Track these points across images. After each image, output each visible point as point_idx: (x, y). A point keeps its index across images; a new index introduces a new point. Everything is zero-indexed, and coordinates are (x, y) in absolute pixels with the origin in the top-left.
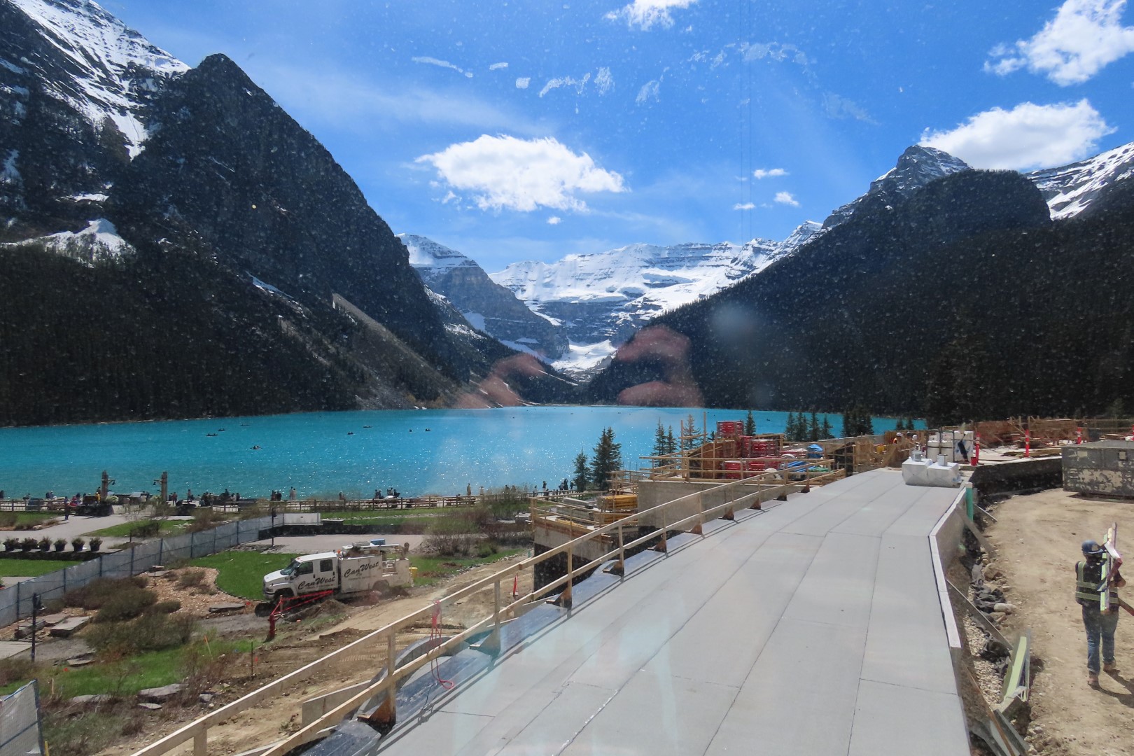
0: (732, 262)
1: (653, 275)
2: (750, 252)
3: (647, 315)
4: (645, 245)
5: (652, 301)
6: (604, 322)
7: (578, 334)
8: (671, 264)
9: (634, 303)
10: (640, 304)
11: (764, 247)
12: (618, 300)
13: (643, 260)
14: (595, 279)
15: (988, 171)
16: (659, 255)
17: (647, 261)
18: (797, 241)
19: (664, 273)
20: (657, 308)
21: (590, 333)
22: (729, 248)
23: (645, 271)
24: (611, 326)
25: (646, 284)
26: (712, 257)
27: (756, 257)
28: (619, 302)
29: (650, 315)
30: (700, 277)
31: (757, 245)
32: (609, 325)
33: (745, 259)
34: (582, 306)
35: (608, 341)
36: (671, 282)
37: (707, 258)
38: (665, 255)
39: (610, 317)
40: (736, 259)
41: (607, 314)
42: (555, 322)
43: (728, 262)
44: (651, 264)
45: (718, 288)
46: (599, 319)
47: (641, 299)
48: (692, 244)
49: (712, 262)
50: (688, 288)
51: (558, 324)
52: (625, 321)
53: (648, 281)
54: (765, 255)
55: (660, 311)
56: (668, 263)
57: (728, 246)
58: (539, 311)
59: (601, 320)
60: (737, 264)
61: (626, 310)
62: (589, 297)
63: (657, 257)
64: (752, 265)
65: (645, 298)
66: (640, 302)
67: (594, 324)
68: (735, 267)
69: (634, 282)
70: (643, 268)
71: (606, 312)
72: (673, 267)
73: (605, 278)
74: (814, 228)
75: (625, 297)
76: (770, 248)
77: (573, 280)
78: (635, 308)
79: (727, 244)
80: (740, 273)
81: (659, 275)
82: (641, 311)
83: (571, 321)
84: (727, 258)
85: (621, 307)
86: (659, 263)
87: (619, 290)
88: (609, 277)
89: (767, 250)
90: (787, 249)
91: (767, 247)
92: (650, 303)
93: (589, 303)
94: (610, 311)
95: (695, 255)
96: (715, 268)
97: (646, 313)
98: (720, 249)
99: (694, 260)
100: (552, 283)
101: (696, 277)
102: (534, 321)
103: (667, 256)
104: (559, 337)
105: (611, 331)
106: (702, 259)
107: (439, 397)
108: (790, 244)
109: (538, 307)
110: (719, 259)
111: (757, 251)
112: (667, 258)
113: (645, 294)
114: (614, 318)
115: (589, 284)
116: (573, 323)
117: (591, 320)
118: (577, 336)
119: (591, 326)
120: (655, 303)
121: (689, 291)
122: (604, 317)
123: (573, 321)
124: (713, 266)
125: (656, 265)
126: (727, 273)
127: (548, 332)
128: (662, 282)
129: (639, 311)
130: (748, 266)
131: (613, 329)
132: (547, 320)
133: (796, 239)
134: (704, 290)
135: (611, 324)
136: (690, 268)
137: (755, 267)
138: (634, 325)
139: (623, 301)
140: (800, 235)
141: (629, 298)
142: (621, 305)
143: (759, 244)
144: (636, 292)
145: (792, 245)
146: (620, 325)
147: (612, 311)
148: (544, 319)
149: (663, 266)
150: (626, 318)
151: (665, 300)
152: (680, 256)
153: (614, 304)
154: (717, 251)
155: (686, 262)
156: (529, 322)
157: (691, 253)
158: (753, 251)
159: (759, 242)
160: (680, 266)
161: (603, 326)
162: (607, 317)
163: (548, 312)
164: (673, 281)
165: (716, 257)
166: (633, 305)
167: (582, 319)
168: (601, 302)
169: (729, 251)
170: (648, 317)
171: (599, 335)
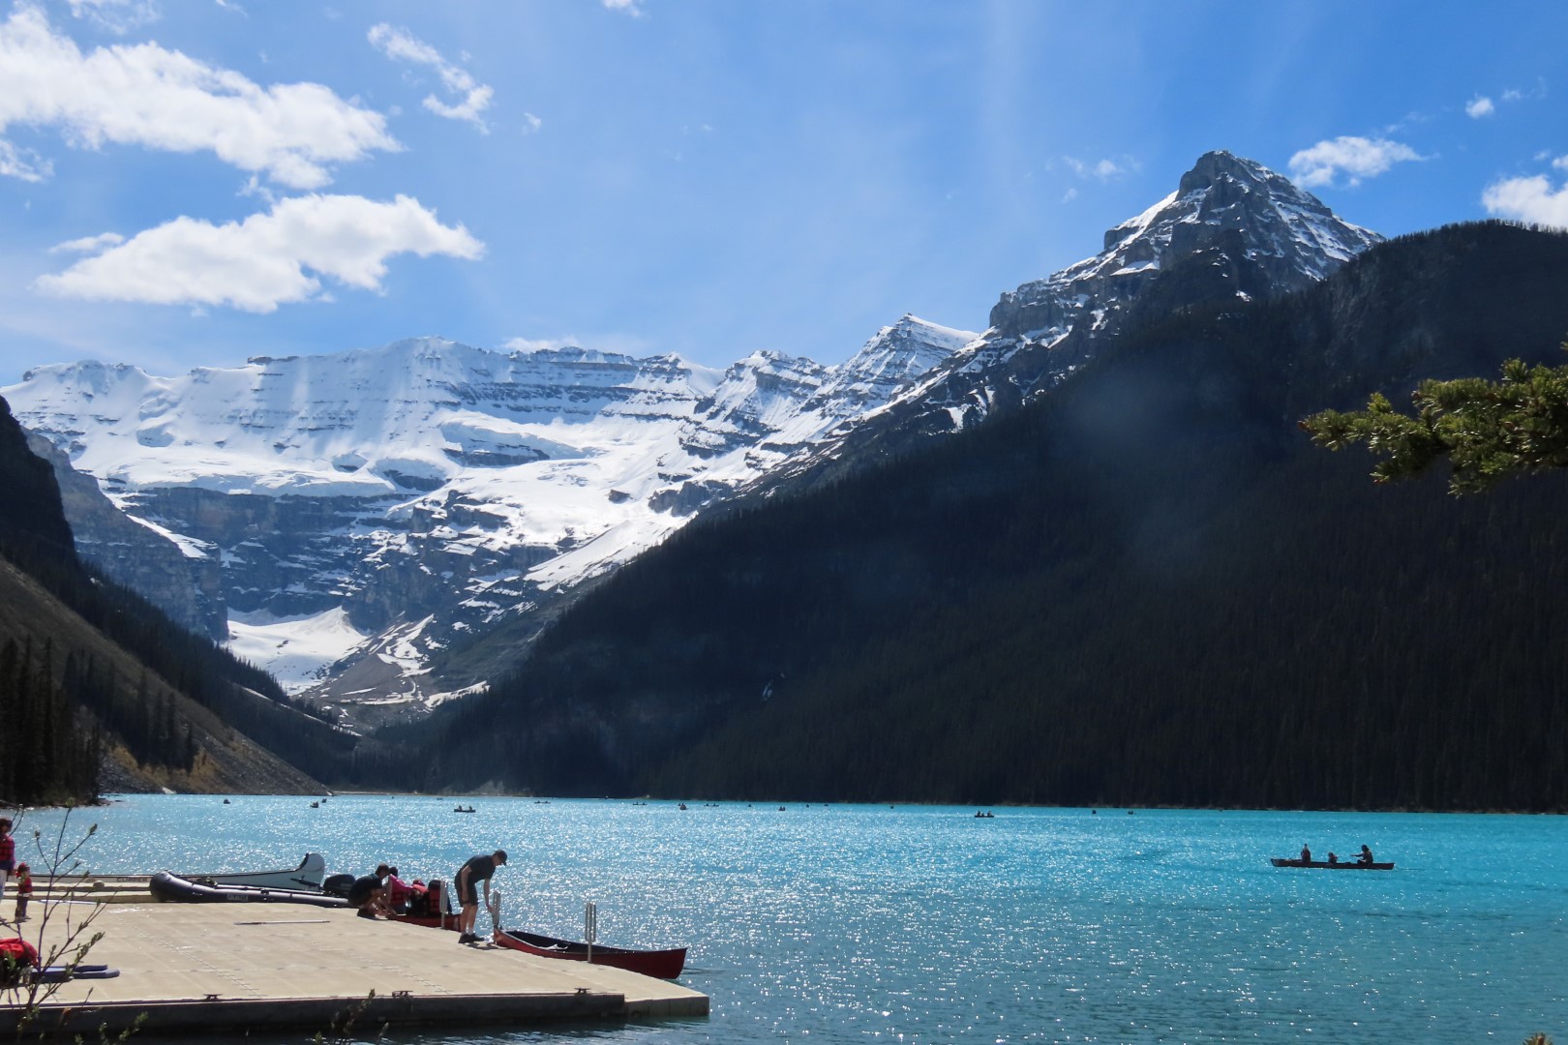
0: (699, 409)
1: (472, 428)
2: (748, 386)
3: (466, 541)
4: (447, 343)
5: (474, 502)
6: (327, 555)
7: (245, 586)
8: (521, 402)
9: (420, 506)
10: (438, 509)
11: (786, 374)
12: (368, 494)
13: (442, 385)
14: (300, 430)
15: (1535, 227)
16: (487, 374)
17: (453, 390)
18: (883, 368)
19: (502, 427)
20: (494, 522)
21: (284, 586)
22: (683, 372)
23: (448, 417)
24: (349, 569)
25: (451, 453)
26: (637, 392)
27: (766, 401)
28: (374, 499)
29: (476, 542)
30: (604, 444)
31: (768, 369)
32: (341, 564)
33: (737, 403)
34: (256, 504)
35: (339, 612)
36: (524, 453)
37: (623, 395)
38: (505, 376)
39: (346, 541)
40: (710, 402)
41: (338, 532)
42: (192, 547)
43: (688, 409)
44: (467, 397)
45: (661, 476)
46: (311, 544)
47: (440, 495)
48: (581, 353)
49: (637, 405)
50: (577, 471)
51: (197, 554)
52: (391, 556)
53: (458, 447)
54: (790, 398)
55: (502, 532)
56: (511, 399)
57: (680, 366)
58: (131, 510)
59: (316, 550)
60: (713, 416)
61: (393, 525)
62: (284, 480)
63: (482, 379)
64: (756, 422)
65: (453, 494)
66: (438, 503)
67: (295, 561)
68: (708, 424)
69: (415, 444)
70: (442, 408)
71: (334, 527)
72: (527, 410)
73: (331, 428)
74: (926, 335)
75: (390, 485)
76: (804, 379)
77: (235, 427)
78: (423, 519)
79: (677, 361)
80: (722, 440)
81: (489, 431)
82: (447, 529)
83: (227, 545)
84: (678, 397)
85: (378, 515)
86: (487, 396)
87: (371, 463)
88: (342, 426)
89: (796, 384)
90: (857, 386)
91: (795, 377)
92: (472, 508)
93: (284, 497)
94: (346, 522)
95: (590, 382)
96: (644, 422)
97: (461, 536)
98: (659, 371)
99: (585, 397)
100: (169, 430)
101: (594, 445)
102: (128, 541)
103: (510, 380)
104: (198, 592)
105: (350, 583)
106: (609, 396)
107: (196, 758)
108: (867, 372)
109: (125, 499)
110: (660, 400)
111: (769, 385)
112: (510, 384)
113: (449, 480)
114: (356, 546)
115: (281, 441)
116: (236, 555)
117: (288, 546)
118: (243, 592)
119: (286, 564)
120: (485, 508)
121: (579, 480)
122: (327, 539)
123: (234, 549)
124: (638, 417)
125: (480, 403)
126: (685, 437)
127: (171, 575)
128: (496, 451)
129: (438, 527)
130: (746, 422)
131: (355, 577)
132: (165, 539)
133: (882, 360)
134: (624, 481)
135: (349, 562)
136: (576, 417)
137: (765, 426)
138: (424, 568)
139: (385, 498)
140: (891, 350)
141: (404, 491)
142: (380, 510)
143: (775, 366)
144: (425, 475)
145: (872, 375)
146: (379, 567)
147: (353, 523)
148: (157, 535)
149: (498, 406)
150: (395, 548)
151: (517, 502)
152: (548, 383)
153: (357, 505)
154: (649, 376)
155: (565, 401)
156: (111, 544)
157: (577, 376)
158: (759, 383)
159: (773, 362)
160: (548, 410)
161: (324, 567)
162: (336, 542)
163: (157, 518)
164: (528, 448)
165: (645, 391)
166: (417, 512)
167: (260, 541)
168: (319, 495)
169: (684, 380)
170: (469, 545)
171: (311, 592)
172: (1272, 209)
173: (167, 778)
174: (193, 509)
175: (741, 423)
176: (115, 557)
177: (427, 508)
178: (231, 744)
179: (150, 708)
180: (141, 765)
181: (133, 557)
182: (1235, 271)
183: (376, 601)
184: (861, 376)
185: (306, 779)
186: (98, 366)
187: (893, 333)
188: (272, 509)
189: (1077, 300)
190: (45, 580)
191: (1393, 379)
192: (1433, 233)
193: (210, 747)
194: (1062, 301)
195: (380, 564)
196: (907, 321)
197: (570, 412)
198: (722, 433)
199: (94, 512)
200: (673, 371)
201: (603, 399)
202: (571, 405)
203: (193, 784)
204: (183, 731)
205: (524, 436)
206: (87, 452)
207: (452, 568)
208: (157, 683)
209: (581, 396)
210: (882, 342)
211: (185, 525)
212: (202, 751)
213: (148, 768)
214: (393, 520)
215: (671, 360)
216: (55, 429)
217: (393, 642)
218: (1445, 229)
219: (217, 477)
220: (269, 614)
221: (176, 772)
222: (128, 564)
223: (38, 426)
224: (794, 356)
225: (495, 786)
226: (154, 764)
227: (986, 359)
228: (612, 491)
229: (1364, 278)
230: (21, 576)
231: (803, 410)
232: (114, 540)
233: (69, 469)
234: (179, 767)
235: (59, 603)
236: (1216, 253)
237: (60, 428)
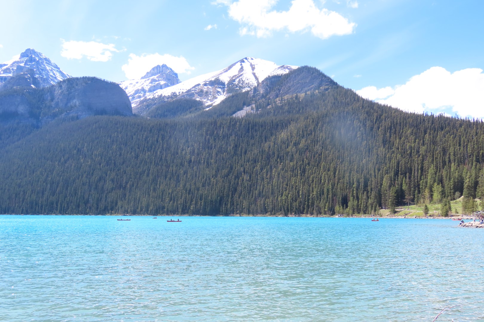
172: (44, 65)
182: (31, 79)
192: (81, 78)
218: (83, 77)
229: (64, 86)
236: (27, 74)
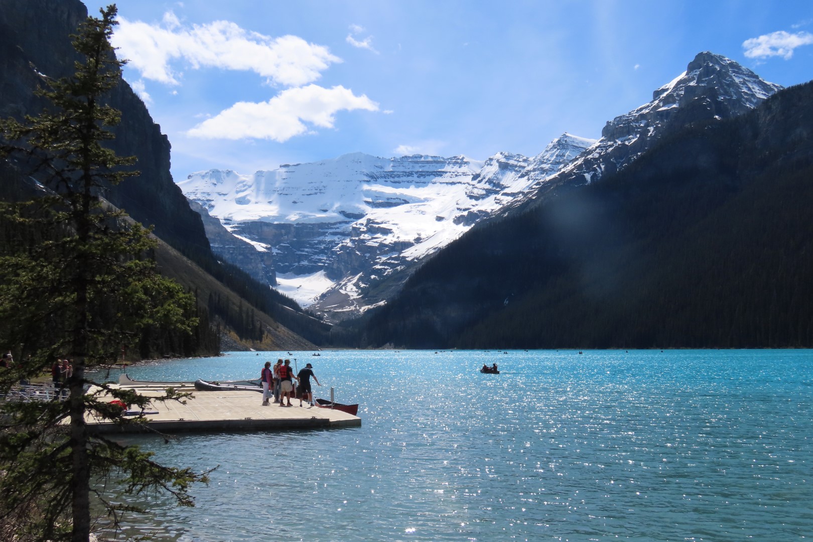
0: (474, 179)
1: (376, 191)
2: (495, 168)
3: (375, 240)
5: (378, 223)
6: (316, 248)
7: (283, 263)
8: (396, 179)
9: (355, 226)
10: (362, 227)
11: (511, 162)
12: (332, 221)
13: (362, 173)
14: (303, 195)
16: (381, 168)
17: (367, 175)
18: (554, 157)
19: (389, 190)
20: (386, 232)
21: (299, 262)
22: (466, 163)
23: (366, 187)
24: (326, 254)
25: (367, 203)
26: (446, 172)
27: (503, 174)
28: (335, 224)
29: (379, 240)
30: (433, 196)
31: (503, 160)
32: (322, 252)
33: (490, 176)
34: (285, 227)
35: (322, 272)
36: (398, 201)
37: (440, 174)
38: (389, 168)
39: (324, 242)
40: (478, 176)
41: (321, 238)
42: (260, 247)
43: (469, 179)
44: (373, 178)
45: (458, 209)
46: (310, 244)
47: (363, 221)
48: (421, 157)
49: (446, 178)
50: (422, 208)
51: (263, 250)
52: (343, 248)
53: (370, 200)
54: (514, 172)
55: (390, 235)
56: (392, 178)
57: (465, 160)
58: (234, 232)
59: (312, 246)
60: (480, 182)
61: (345, 234)
63: (379, 170)
64: (499, 184)
65: (369, 220)
66: (362, 224)
67: (303, 251)
68: (478, 185)
70: (363, 183)
71: (319, 236)
72: (399, 182)
73: (316, 194)
74: (573, 142)
75: (342, 218)
76: (519, 164)
77: (276, 195)
78: (357, 232)
79: (463, 158)
80: (484, 192)
81: (382, 193)
82: (366, 235)
83: (274, 245)
84: (464, 174)
85: (338, 230)
86: (382, 177)
87: (333, 209)
88: (321, 193)
89: (516, 166)
90: (543, 166)
91: (515, 163)
92: (377, 226)
93: (297, 224)
94: (324, 234)
95: (425, 169)
96: (450, 185)
97: (373, 238)
98: (456, 163)
99: (424, 176)
100: (248, 198)
101: (428, 196)
102: (234, 245)
103: (391, 170)
104: (264, 266)
105: (327, 260)
106: (434, 175)
107: (264, 336)
108: (547, 159)
109: (231, 228)
110: (456, 175)
111: (504, 167)
112: (391, 172)
113: (367, 214)
114: (329, 244)
115: (295, 200)
116: (278, 249)
117: (300, 245)
118: (282, 265)
119: (299, 253)
120: (382, 226)
121: (422, 212)
122: (316, 241)
123: (277, 247)
124: (447, 183)
125: (379, 180)
126: (468, 192)
127: (252, 259)
128: (386, 201)
129: (363, 235)
130: (494, 184)
131: (328, 257)
132: (249, 244)
133: (554, 154)
134: (441, 212)
135: (326, 251)
136: (419, 184)
137: (503, 185)
138: (357, 252)
139: (340, 223)
140: (558, 149)
141: (347, 219)
142: (338, 228)
143: (506, 158)
144: (357, 212)
145: (550, 161)
146: (338, 253)
147: (327, 234)
148: (245, 242)
149: (387, 181)
150: (345, 244)
151: (396, 223)
152: (407, 170)
153: (328, 226)
154: (451, 165)
155: (415, 178)
156: (227, 247)
157: (420, 167)
158: (500, 166)
159: (506, 157)
160: (408, 182)
161: (315, 253)
162: (320, 242)
163: (245, 235)
164: (400, 199)
165: (450, 172)
166: (354, 228)
167: (288, 243)
168: (312, 223)
169: (467, 166)
170: (376, 242)
171: (311, 264)
172: (731, 77)
173: (252, 344)
174: (260, 230)
175: (492, 184)
176: (229, 252)
177: (358, 226)
178: (279, 330)
179: (244, 315)
180: (241, 340)
181: (236, 252)
182: (713, 106)
183: (338, 267)
184: (545, 161)
185: (309, 344)
186: (218, 171)
187: (559, 141)
188: (293, 229)
189: (641, 123)
190: (199, 263)
191: (788, 152)
192: (806, 84)
193: (269, 331)
194: (634, 124)
195: (339, 251)
196: (565, 136)
197: (417, 183)
198: (484, 189)
199: (219, 233)
200: (461, 163)
201: (432, 176)
202: (418, 180)
203: (263, 346)
204: (258, 324)
205: (398, 194)
206: (215, 208)
207: (369, 252)
208: (246, 305)
209: (422, 175)
210: (554, 146)
211: (257, 237)
212: (266, 333)
213: (244, 340)
214: (344, 232)
215: (461, 158)
216: (202, 199)
217: (345, 284)
219: (269, 217)
220: (293, 274)
221: (256, 342)
222: (234, 255)
223: (194, 198)
224: (514, 154)
225: (390, 345)
226: (247, 339)
227: (600, 151)
228: (437, 217)
229: (774, 107)
230: (189, 262)
231: (519, 177)
232: (228, 245)
233: (208, 216)
234: (257, 340)
235: (205, 272)
236: (704, 99)
237: (204, 198)
